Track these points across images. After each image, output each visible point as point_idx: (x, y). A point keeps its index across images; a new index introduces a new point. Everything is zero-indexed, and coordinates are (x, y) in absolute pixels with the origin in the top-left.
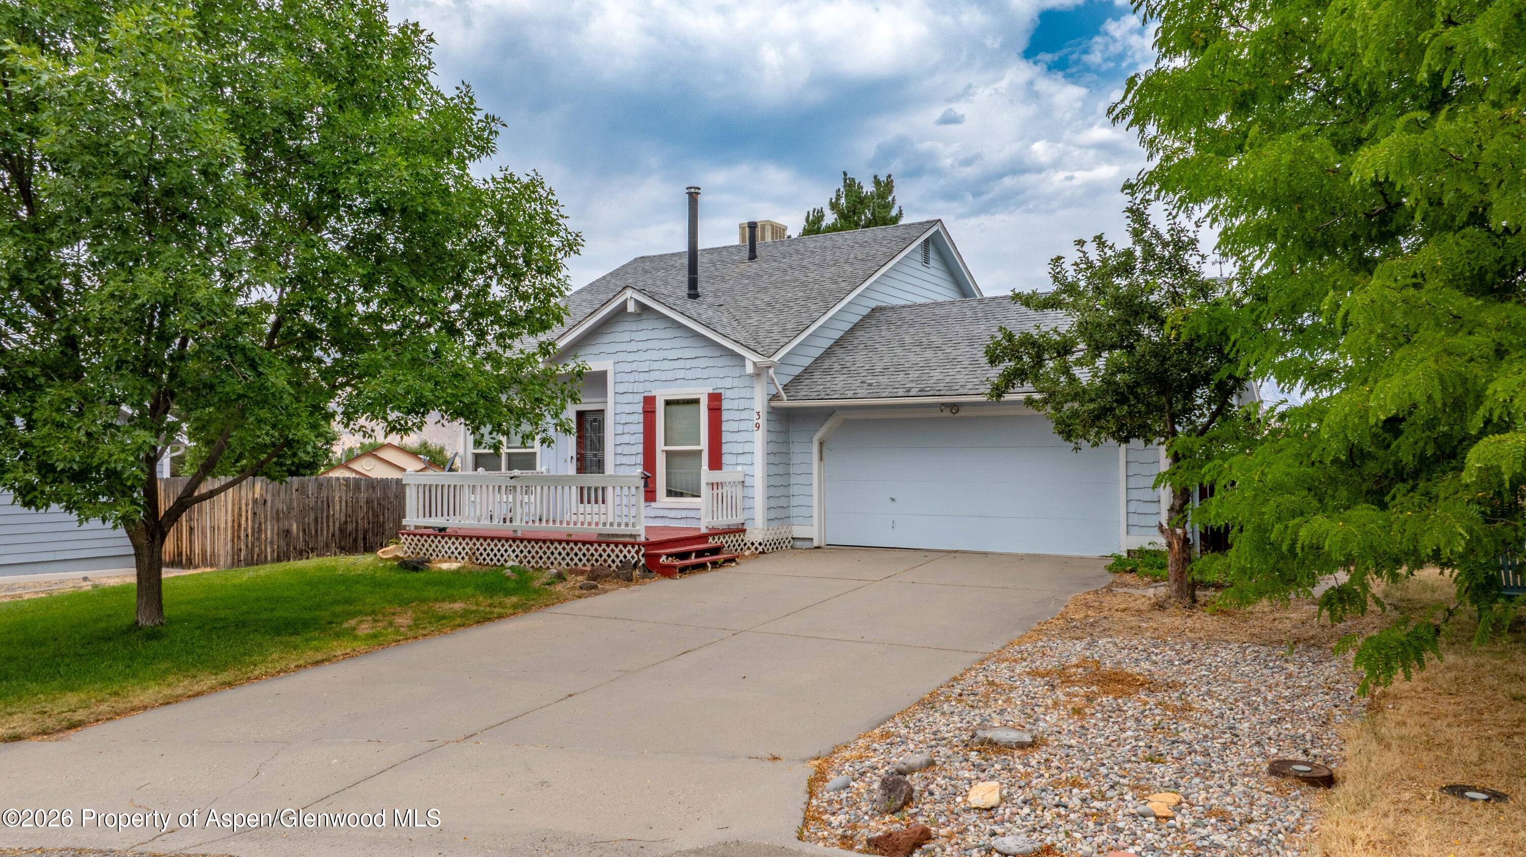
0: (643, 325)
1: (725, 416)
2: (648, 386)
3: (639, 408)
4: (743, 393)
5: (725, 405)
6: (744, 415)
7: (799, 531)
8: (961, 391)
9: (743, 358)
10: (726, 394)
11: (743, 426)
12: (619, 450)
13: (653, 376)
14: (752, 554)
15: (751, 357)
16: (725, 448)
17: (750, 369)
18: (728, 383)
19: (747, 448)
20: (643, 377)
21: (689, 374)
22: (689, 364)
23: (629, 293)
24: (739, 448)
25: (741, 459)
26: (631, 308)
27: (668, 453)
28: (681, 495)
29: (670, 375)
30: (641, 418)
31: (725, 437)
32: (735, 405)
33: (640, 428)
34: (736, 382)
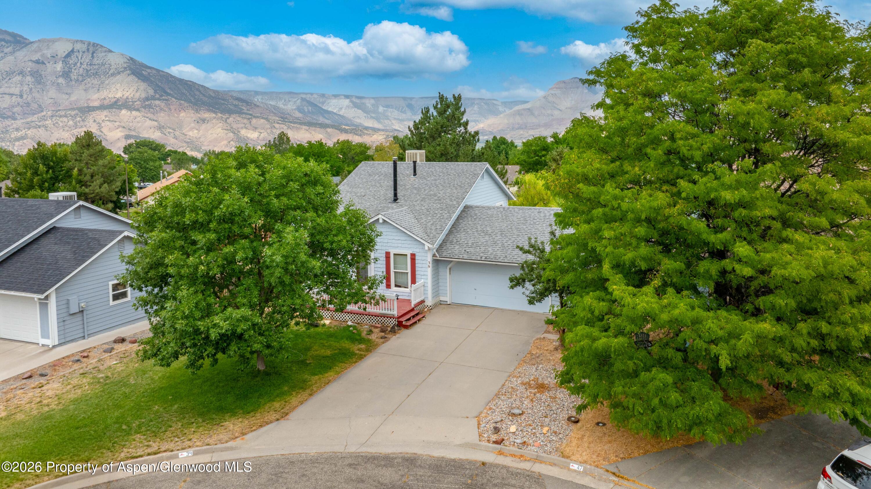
0: (384, 226)
1: (417, 262)
2: (387, 248)
3: (384, 255)
4: (423, 254)
5: (417, 258)
6: (424, 262)
7: (442, 299)
9: (424, 245)
10: (417, 254)
11: (424, 265)
12: (376, 269)
13: (389, 245)
14: (428, 310)
15: (427, 245)
16: (417, 273)
17: (426, 248)
18: (418, 250)
19: (425, 273)
20: (385, 244)
21: (403, 246)
22: (403, 242)
23: (380, 216)
24: (422, 273)
25: (423, 277)
26: (381, 221)
27: (395, 272)
28: (400, 287)
29: (396, 245)
30: (385, 259)
31: (417, 269)
32: (420, 258)
33: (384, 262)
34: (421, 250)
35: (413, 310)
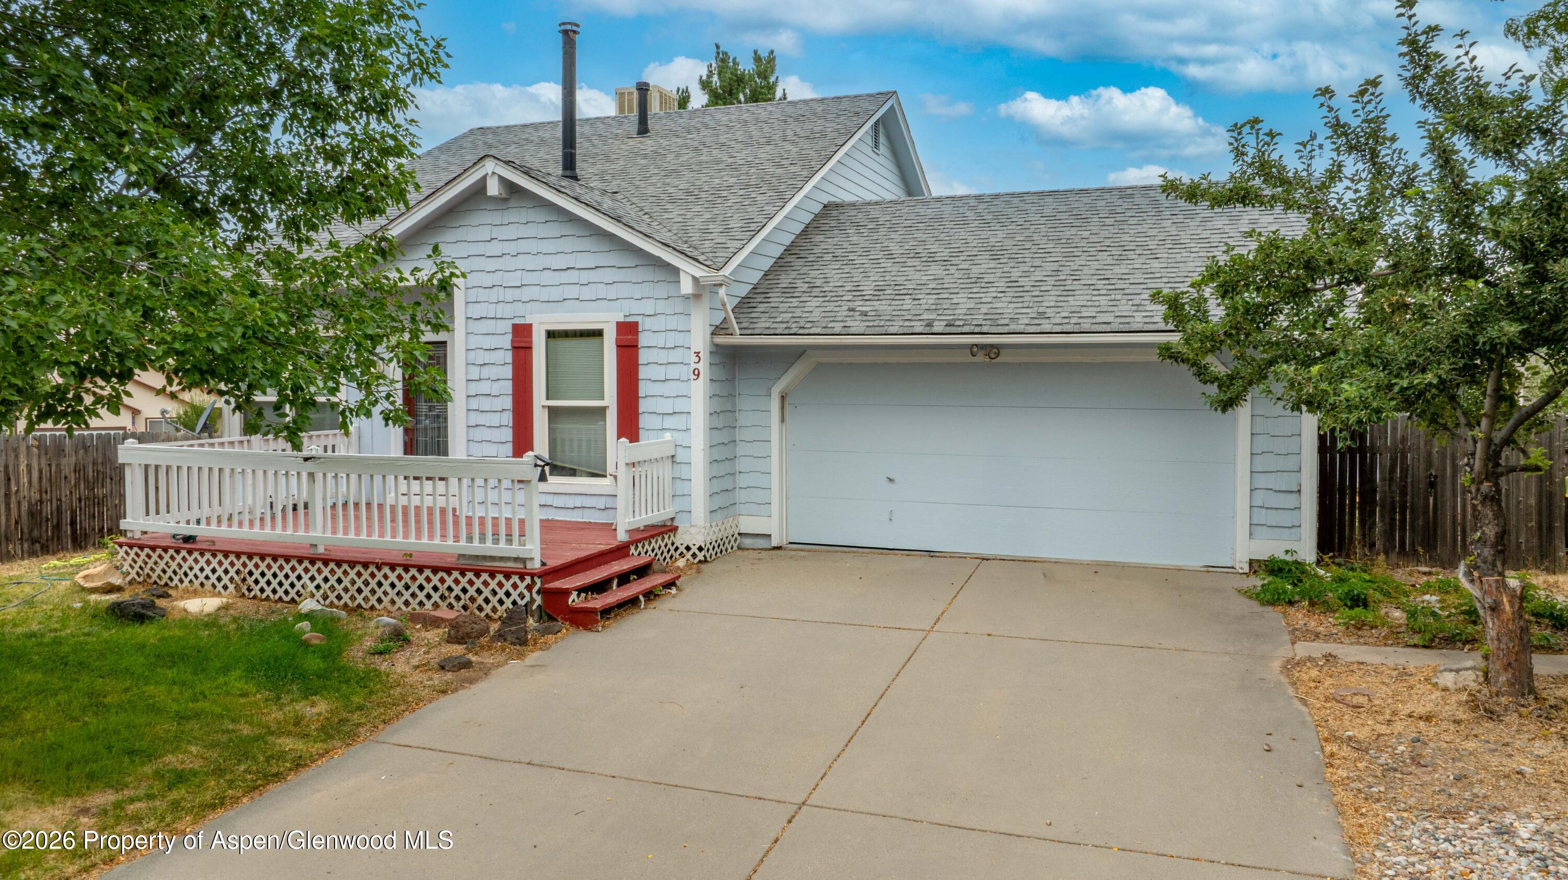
0: (512, 216)
1: (644, 356)
2: (519, 309)
3: (506, 341)
4: (672, 323)
5: (644, 339)
6: (675, 356)
7: (748, 524)
8: (1013, 327)
9: (675, 271)
10: (645, 324)
11: (673, 372)
12: (474, 404)
13: (526, 294)
14: (689, 565)
15: (689, 269)
16: (643, 406)
17: (687, 287)
18: (648, 307)
19: (680, 405)
20: (510, 295)
21: (586, 293)
22: (585, 277)
23: (490, 166)
24: (666, 406)
25: (669, 422)
26: (493, 189)
27: (554, 413)
28: (573, 473)
29: (556, 294)
30: (509, 357)
31: (644, 389)
32: (659, 340)
33: (508, 372)
34: (661, 306)
35: (621, 551)
